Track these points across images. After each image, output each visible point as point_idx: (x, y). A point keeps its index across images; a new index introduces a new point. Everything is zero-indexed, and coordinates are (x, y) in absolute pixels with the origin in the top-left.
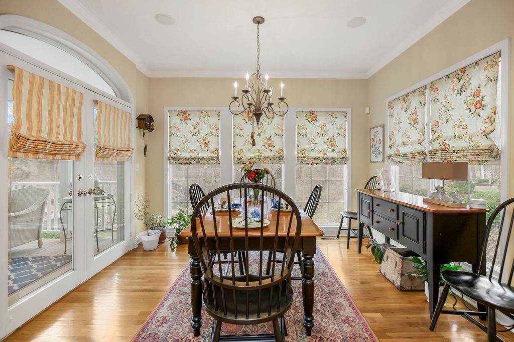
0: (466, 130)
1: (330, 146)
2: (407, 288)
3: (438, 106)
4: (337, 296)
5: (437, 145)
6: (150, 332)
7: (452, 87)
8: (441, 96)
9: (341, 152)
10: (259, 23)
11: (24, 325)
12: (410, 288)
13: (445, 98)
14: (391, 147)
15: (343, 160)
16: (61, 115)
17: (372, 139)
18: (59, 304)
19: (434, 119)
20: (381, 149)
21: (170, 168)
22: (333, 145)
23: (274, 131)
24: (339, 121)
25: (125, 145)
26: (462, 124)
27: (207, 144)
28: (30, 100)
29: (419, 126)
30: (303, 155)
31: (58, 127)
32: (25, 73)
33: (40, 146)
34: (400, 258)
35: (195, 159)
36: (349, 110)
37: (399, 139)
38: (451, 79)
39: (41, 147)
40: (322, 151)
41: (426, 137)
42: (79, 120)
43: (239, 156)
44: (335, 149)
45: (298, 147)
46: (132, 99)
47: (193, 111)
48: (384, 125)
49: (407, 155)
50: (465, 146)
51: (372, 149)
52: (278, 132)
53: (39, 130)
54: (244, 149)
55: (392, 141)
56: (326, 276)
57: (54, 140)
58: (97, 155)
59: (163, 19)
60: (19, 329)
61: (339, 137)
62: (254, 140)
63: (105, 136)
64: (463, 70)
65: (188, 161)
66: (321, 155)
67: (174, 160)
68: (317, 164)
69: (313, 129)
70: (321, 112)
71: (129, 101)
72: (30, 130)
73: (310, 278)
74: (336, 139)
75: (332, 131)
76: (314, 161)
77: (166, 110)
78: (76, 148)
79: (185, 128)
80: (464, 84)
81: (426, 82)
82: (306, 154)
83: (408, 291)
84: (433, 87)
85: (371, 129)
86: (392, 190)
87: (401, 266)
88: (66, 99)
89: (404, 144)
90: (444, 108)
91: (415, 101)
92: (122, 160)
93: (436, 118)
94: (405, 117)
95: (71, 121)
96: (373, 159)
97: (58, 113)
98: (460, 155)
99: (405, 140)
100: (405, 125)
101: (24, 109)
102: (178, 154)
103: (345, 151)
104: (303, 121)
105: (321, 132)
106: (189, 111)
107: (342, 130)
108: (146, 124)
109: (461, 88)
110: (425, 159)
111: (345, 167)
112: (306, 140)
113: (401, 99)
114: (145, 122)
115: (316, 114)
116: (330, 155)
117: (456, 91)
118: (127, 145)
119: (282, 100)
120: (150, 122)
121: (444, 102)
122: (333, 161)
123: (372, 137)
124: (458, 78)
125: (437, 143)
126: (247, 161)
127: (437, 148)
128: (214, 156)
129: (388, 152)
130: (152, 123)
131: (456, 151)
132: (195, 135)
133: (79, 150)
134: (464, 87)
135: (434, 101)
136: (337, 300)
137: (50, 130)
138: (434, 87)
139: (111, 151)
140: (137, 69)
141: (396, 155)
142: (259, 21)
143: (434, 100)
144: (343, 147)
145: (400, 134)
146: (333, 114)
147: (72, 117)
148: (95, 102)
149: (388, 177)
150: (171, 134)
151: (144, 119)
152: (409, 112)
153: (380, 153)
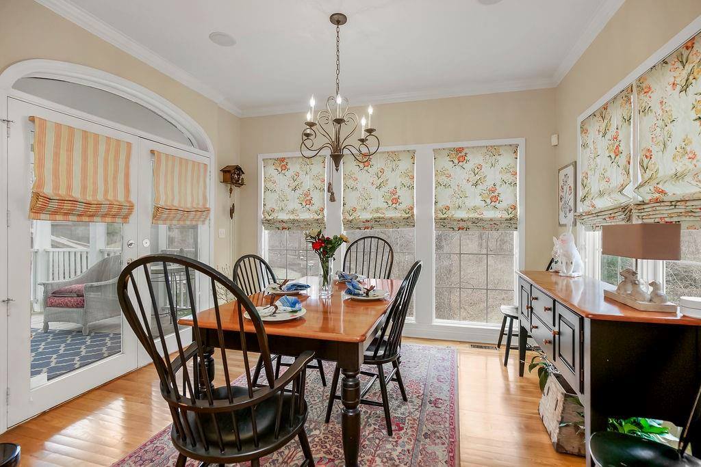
0: (694, 162)
1: (488, 201)
2: (569, 448)
3: (649, 120)
4: (437, 441)
5: (646, 194)
6: (158, 445)
7: (672, 80)
8: (653, 100)
9: (507, 210)
10: (338, 23)
11: (52, 410)
12: (577, 451)
13: (661, 103)
14: (583, 200)
15: (511, 222)
16: (101, 171)
17: (560, 188)
18: (97, 392)
19: (644, 145)
20: (571, 203)
21: (265, 234)
22: (495, 199)
23: (400, 180)
24: (505, 160)
25: (198, 204)
26: (688, 149)
27: (310, 202)
28: (57, 155)
29: (622, 160)
30: (445, 216)
31: (95, 183)
32: (48, 124)
33: (67, 206)
34: (562, 394)
35: (293, 222)
36: (521, 141)
37: (595, 185)
38: (669, 66)
39: (69, 208)
40: (475, 209)
41: (632, 179)
42: (127, 176)
43: (351, 218)
44: (498, 205)
45: (436, 202)
46: (211, 147)
47: (292, 158)
48: (576, 162)
49: (603, 213)
50: (687, 192)
51: (561, 204)
52: (407, 181)
53: (69, 188)
54: (358, 208)
55: (586, 189)
56: (440, 406)
57: (89, 198)
58: (154, 217)
59: (220, 39)
60: (44, 413)
61: (504, 186)
62: (333, 194)
63: (166, 194)
64: (689, 44)
65: (285, 225)
66: (473, 215)
67: (269, 223)
68: (468, 229)
69: (460, 175)
70: (473, 147)
71: (206, 149)
72: (56, 188)
73: (354, 407)
74: (499, 190)
75: (492, 176)
76: (462, 224)
77: (260, 158)
78: (120, 209)
79: (282, 181)
80: (691, 72)
81: (631, 78)
82: (449, 214)
83: (572, 455)
84: (642, 86)
85: (559, 170)
86: (575, 274)
87: (561, 408)
88: (107, 151)
89: (601, 194)
90: (660, 123)
91: (616, 116)
92: (194, 223)
93: (647, 144)
94: (603, 145)
95: (115, 178)
96: (563, 221)
97: (96, 167)
98: (683, 210)
99: (603, 186)
100: (603, 161)
101: (49, 165)
102: (274, 216)
103: (515, 208)
104: (445, 163)
105: (474, 179)
106: (288, 158)
107: (509, 175)
108: (232, 178)
109: (687, 80)
110: (629, 219)
111: (515, 233)
112: (449, 191)
113: (598, 114)
114: (232, 176)
115: (465, 151)
116: (489, 214)
117: (678, 88)
118: (201, 204)
119: (371, 133)
120: (238, 175)
121: (660, 112)
122: (494, 224)
123: (561, 183)
124: (682, 62)
125: (647, 188)
126: (361, 225)
127: (647, 198)
128: (318, 217)
129: (581, 208)
130: (243, 176)
131: (674, 204)
132: (295, 190)
133: (125, 211)
134: (691, 78)
135: (644, 111)
136: (430, 449)
137: (84, 188)
138: (644, 85)
139: (173, 212)
140: (219, 108)
141: (589, 214)
142: (338, 19)
143: (643, 109)
144: (511, 202)
145: (597, 175)
146: (494, 151)
147: (116, 171)
148: (152, 152)
149: (567, 251)
150: (266, 189)
151: (229, 171)
152: (608, 136)
153: (570, 211)
